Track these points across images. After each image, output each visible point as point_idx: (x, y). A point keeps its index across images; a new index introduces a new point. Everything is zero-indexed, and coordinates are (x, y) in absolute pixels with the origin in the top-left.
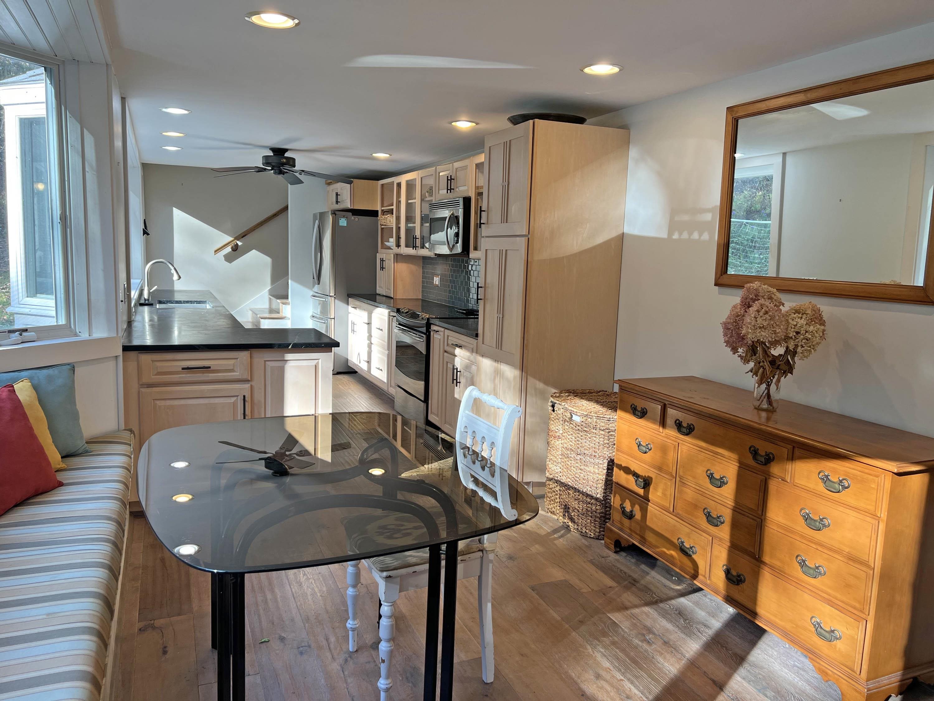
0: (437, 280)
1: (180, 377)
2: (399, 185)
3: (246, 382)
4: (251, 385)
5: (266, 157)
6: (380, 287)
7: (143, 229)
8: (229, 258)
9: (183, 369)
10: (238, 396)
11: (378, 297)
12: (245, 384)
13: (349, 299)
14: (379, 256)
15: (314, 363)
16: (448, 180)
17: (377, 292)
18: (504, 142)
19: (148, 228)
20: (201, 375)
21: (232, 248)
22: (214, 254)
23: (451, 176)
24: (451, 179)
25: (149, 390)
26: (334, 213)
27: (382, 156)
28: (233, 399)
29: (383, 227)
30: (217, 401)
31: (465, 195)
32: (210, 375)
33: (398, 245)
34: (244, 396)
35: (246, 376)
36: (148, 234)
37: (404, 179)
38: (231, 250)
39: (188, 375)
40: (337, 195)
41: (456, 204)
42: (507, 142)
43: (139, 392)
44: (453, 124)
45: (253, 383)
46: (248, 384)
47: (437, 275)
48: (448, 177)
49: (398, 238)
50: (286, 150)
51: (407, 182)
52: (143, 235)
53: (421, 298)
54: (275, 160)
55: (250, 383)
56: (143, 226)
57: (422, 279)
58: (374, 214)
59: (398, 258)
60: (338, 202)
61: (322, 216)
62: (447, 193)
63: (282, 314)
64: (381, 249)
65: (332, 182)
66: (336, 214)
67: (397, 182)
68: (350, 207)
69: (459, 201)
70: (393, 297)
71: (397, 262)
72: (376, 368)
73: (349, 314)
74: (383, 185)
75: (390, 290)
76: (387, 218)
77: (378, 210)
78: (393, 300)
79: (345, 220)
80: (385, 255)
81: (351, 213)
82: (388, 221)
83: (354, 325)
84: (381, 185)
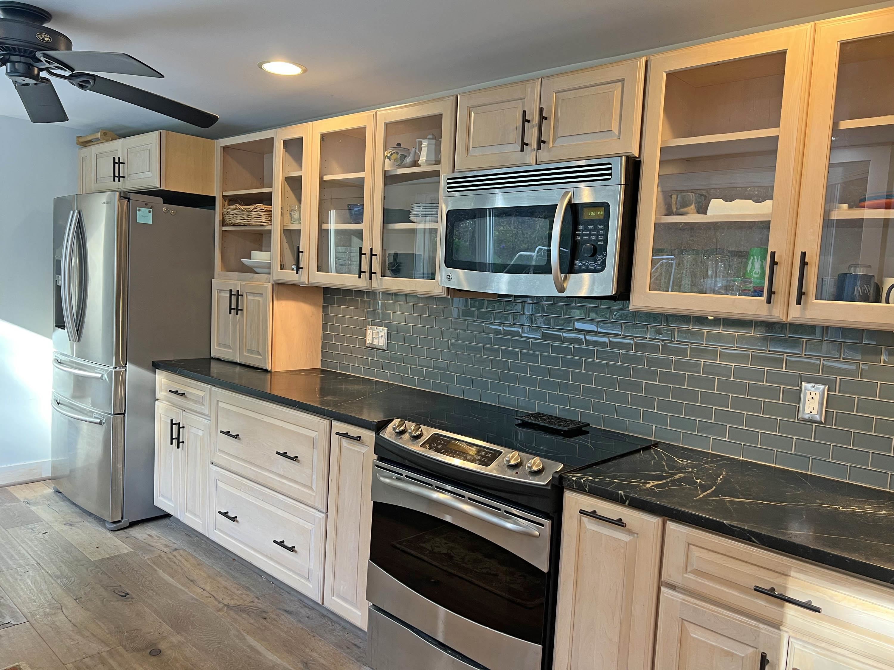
0: (376, 337)
2: (295, 142)
6: (224, 345)
11: (214, 364)
13: (158, 370)
14: (220, 284)
16: (524, 120)
17: (213, 354)
26: (125, 196)
27: (284, 69)
29: (228, 228)
37: (313, 130)
40: (117, 162)
41: (589, 172)
48: (523, 113)
49: (293, 252)
51: (328, 136)
53: (319, 366)
54: (19, 33)
57: (321, 331)
58: (205, 202)
59: (288, 290)
60: (119, 177)
64: (222, 271)
65: (98, 139)
66: (129, 199)
67: (287, 137)
68: (158, 186)
69: (610, 166)
70: (269, 369)
71: (278, 299)
72: (275, 542)
73: (156, 402)
74: (225, 148)
75: (259, 354)
76: (252, 211)
77: (214, 198)
78: (269, 374)
79: (150, 212)
80: (239, 283)
81: (161, 199)
82: (253, 218)
83: (179, 428)
84: (222, 149)
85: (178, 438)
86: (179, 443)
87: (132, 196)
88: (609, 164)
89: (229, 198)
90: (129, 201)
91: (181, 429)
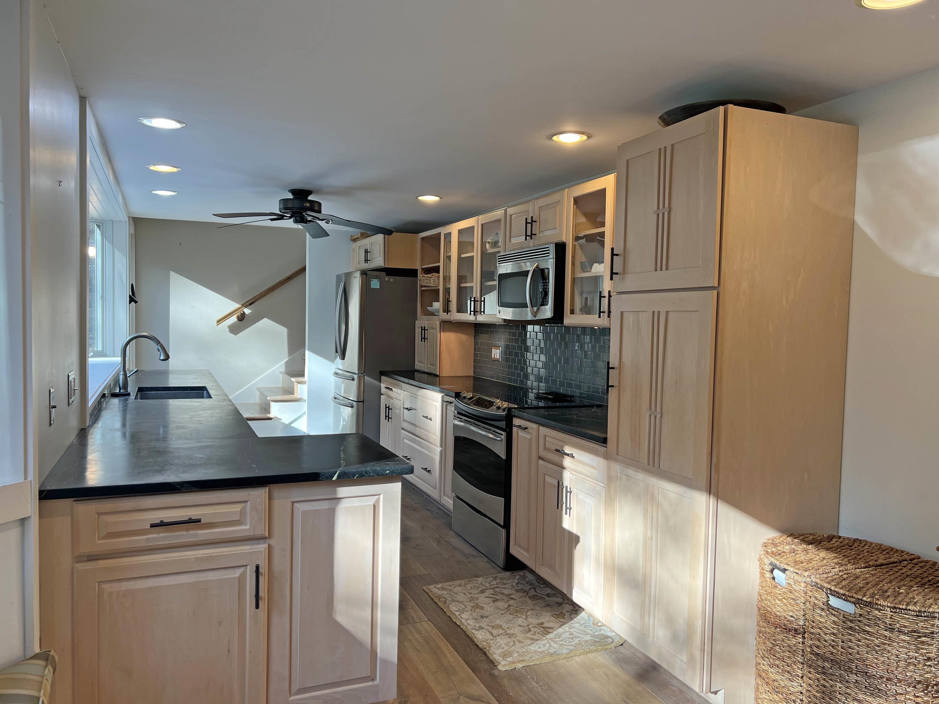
0: (496, 353)
1: (147, 539)
2: (448, 235)
3: (261, 541)
4: (269, 545)
5: (284, 201)
6: (420, 362)
7: (130, 296)
8: (234, 330)
9: (153, 526)
10: (247, 566)
11: (416, 374)
12: (259, 544)
13: (382, 376)
14: (419, 324)
15: (371, 501)
16: (527, 223)
17: (416, 368)
18: (660, 149)
19: (136, 295)
20: (184, 533)
21: (238, 317)
22: (216, 324)
23: (532, 217)
24: (532, 221)
25: (90, 565)
26: (364, 273)
27: (430, 199)
28: (238, 573)
29: (423, 289)
30: (211, 576)
31: (557, 240)
32: (200, 532)
33: (447, 310)
34: (257, 567)
35: (262, 530)
36: (136, 302)
37: (455, 228)
38: (236, 320)
39: (162, 535)
40: (366, 252)
41: (542, 252)
42: (665, 147)
43: (73, 569)
44: (555, 138)
45: (272, 542)
46: (264, 543)
47: (497, 347)
48: (526, 219)
49: (447, 302)
50: (309, 192)
51: (460, 232)
52: (130, 303)
53: (472, 374)
54: (297, 204)
55: (268, 541)
56: (129, 292)
57: (473, 352)
58: (413, 273)
59: (448, 325)
60: (367, 260)
61: (348, 276)
62: (526, 239)
63: (297, 395)
64: (421, 315)
65: (358, 238)
66: (366, 275)
67: (445, 232)
68: (383, 265)
69: (548, 249)
70: (438, 374)
71: (443, 331)
72: (422, 468)
73: (382, 396)
74: (423, 239)
75: (434, 366)
76: (431, 278)
77: (417, 270)
78: (439, 378)
79: (378, 281)
80: (426, 322)
81: (385, 273)
82: (432, 282)
83: (389, 409)
84: (421, 239)
85: (388, 416)
86: (389, 418)
87: (368, 273)
88: (548, 248)
89: (425, 269)
90: (366, 276)
91: (390, 410)
